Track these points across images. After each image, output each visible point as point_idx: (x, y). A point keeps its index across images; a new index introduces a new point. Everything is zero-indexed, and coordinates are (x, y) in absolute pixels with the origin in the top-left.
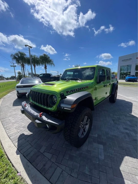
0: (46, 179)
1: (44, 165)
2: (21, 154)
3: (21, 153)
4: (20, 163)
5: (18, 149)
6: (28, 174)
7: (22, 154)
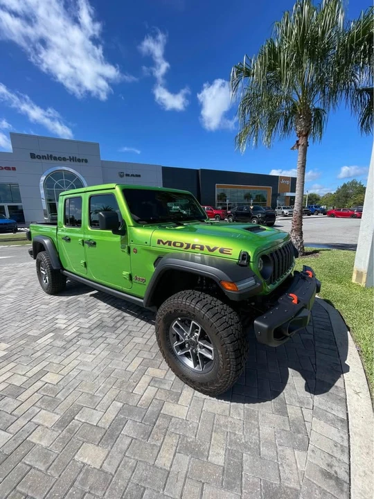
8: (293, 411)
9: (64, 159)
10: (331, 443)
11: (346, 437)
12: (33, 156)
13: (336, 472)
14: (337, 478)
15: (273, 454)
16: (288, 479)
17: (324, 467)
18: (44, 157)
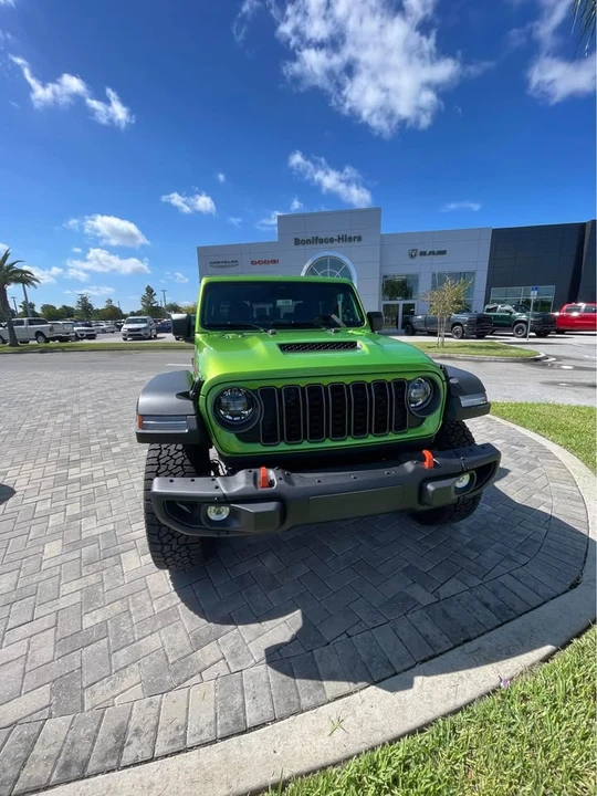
0: (527, 612)
1: (487, 605)
2: (414, 670)
3: (405, 670)
4: (461, 677)
5: (374, 683)
6: (510, 654)
7: (414, 666)
8: (210, 652)
9: (332, 240)
10: (180, 721)
11: (206, 737)
12: (297, 242)
13: (129, 744)
14: (122, 749)
15: (122, 663)
16: (93, 693)
17: (132, 725)
18: (308, 242)
